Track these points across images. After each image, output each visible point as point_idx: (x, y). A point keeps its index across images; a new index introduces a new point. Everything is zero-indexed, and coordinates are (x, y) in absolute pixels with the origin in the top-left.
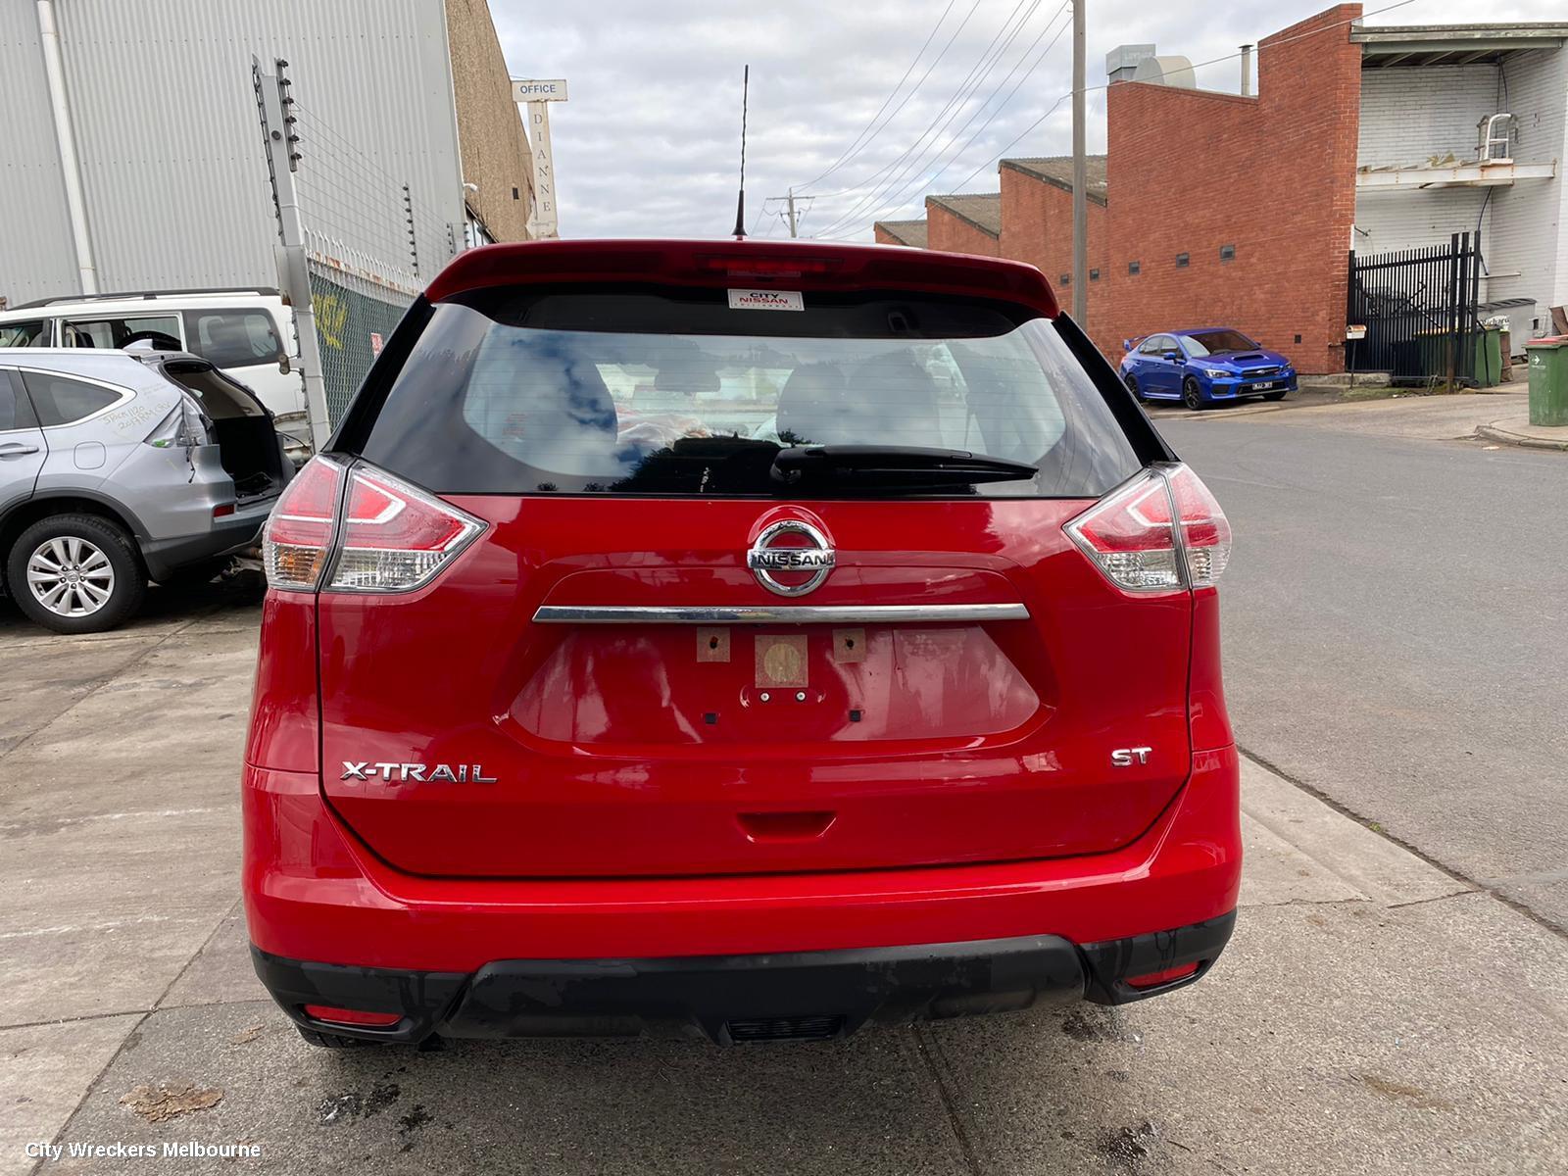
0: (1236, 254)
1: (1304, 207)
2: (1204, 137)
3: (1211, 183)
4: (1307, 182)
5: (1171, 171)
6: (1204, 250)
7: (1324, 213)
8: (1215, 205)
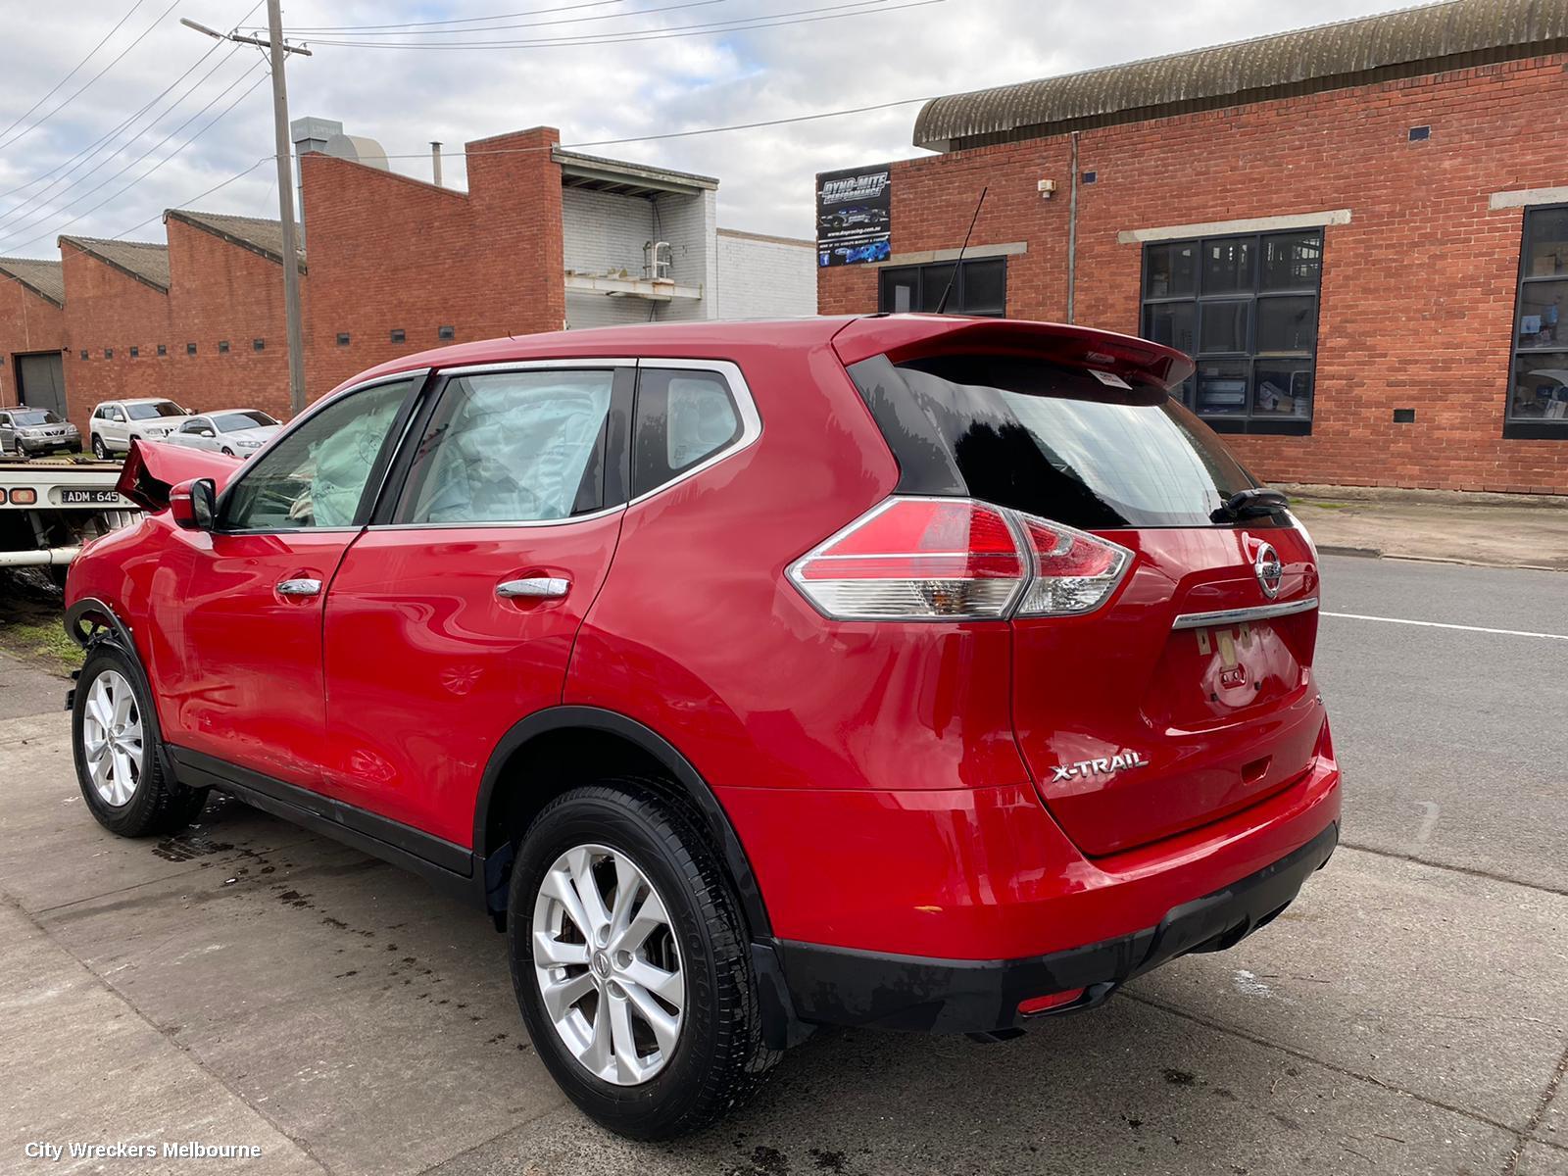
0: (455, 335)
1: (520, 300)
2: (414, 222)
3: (424, 266)
4: (521, 277)
5: (379, 249)
6: (420, 329)
7: (541, 307)
8: (430, 287)
